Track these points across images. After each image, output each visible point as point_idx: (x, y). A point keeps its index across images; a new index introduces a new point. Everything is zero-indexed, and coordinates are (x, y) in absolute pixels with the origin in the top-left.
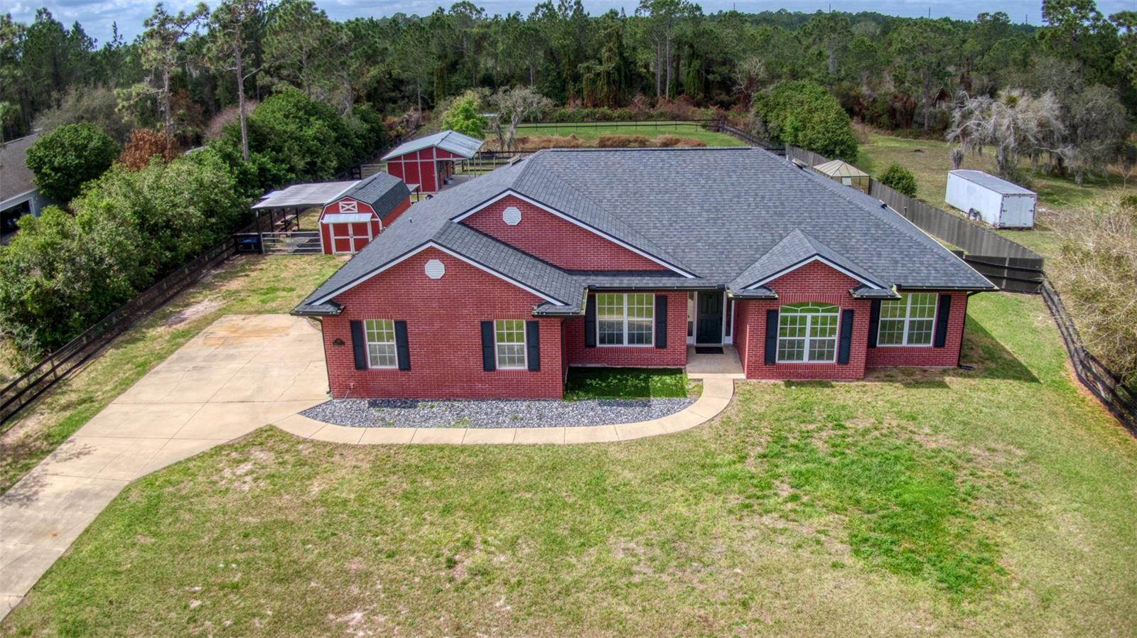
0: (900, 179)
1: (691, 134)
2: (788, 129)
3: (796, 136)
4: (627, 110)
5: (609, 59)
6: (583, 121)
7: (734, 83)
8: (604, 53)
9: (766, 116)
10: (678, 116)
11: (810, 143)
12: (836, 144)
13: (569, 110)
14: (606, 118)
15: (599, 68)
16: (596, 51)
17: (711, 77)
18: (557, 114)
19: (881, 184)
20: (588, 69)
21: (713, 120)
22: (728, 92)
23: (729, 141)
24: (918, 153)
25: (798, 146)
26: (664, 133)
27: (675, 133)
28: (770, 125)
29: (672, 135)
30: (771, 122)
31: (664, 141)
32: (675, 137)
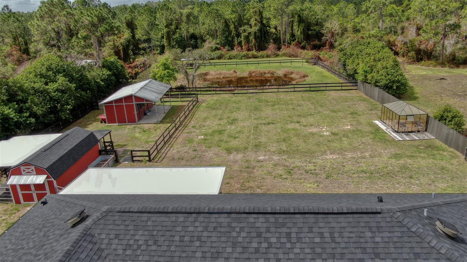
0: (453, 118)
1: (299, 67)
2: (360, 71)
3: (366, 76)
4: (265, 52)
5: (256, 25)
6: (241, 59)
7: (323, 35)
8: (253, 22)
9: (345, 61)
10: (292, 55)
11: (376, 82)
12: (394, 82)
13: (234, 53)
14: (255, 57)
15: (250, 30)
16: (249, 20)
17: (310, 32)
18: (228, 55)
19: (437, 121)
20: (245, 31)
21: (312, 59)
22: (320, 40)
23: (321, 72)
24: (443, 81)
25: (367, 83)
26: (284, 67)
27: (290, 67)
28: (348, 68)
29: (289, 69)
30: (348, 66)
31: (285, 73)
32: (290, 71)
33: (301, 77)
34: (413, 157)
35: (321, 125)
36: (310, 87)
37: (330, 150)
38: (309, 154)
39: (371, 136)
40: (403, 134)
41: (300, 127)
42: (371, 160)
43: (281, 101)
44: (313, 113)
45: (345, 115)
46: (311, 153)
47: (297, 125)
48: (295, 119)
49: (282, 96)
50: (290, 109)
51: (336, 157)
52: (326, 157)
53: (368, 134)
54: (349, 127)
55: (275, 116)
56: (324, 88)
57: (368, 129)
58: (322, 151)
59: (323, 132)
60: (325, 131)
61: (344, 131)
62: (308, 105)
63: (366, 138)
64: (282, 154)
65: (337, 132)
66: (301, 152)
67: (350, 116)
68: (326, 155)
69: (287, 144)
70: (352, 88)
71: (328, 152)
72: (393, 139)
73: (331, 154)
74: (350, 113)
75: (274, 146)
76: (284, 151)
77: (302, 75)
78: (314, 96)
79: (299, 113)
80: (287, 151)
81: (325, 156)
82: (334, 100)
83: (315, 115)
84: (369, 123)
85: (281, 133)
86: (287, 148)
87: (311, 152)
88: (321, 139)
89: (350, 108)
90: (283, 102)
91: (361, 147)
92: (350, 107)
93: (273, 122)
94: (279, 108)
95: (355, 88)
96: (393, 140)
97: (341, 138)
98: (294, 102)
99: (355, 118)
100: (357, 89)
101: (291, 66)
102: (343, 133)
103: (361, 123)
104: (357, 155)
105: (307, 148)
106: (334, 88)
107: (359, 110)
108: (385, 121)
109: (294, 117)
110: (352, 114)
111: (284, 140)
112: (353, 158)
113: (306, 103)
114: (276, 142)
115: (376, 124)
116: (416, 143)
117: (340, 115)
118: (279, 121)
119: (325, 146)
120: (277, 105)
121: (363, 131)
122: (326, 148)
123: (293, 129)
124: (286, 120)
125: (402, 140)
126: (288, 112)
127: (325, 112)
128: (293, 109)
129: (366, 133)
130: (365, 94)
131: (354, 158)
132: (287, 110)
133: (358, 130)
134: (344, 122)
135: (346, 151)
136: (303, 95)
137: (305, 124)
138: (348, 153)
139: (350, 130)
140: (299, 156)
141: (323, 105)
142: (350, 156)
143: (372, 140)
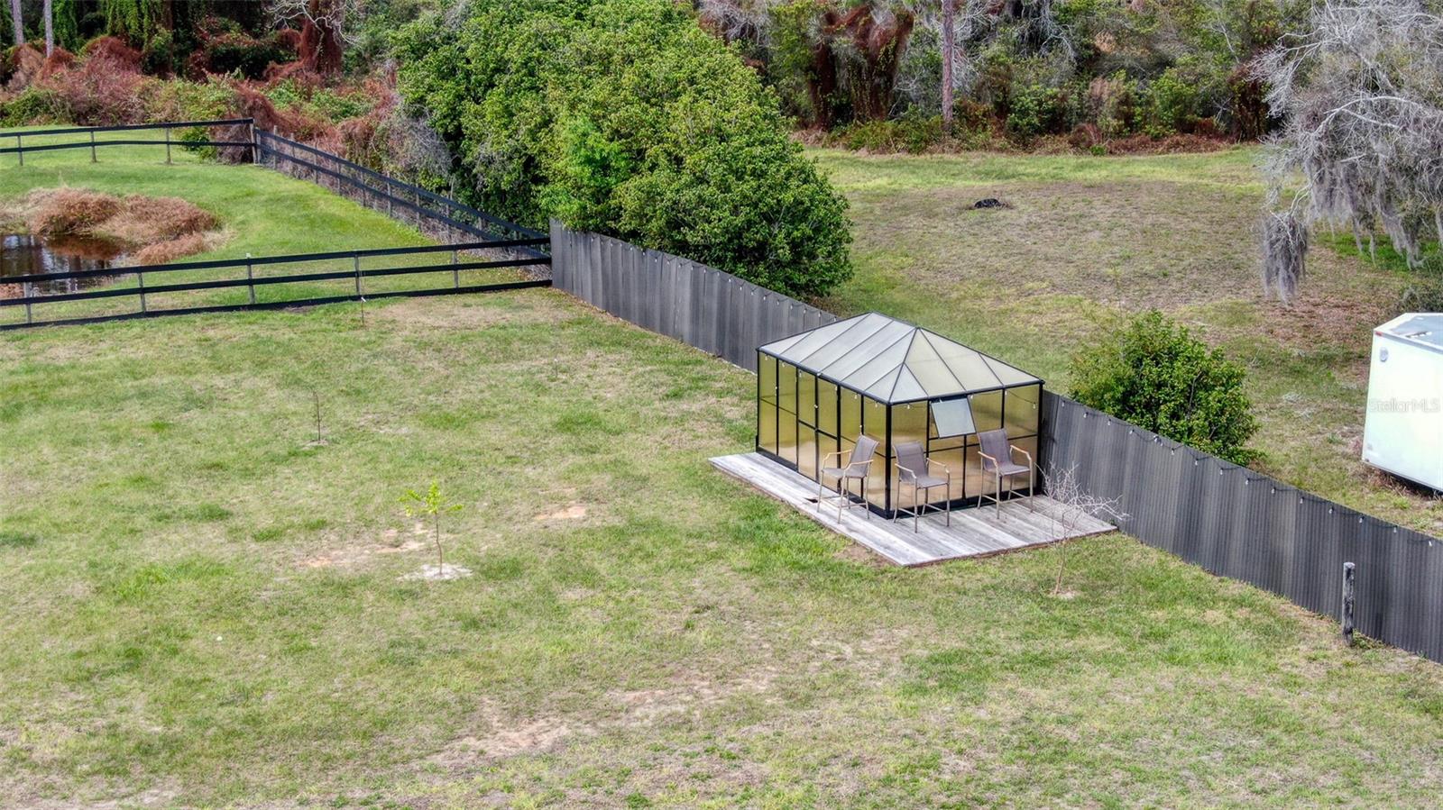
1: (153, 177)
2: (566, 163)
3: (602, 194)
9: (454, 114)
10: (96, 113)
11: (675, 224)
12: (773, 218)
19: (1105, 418)
21: (225, 123)
23: (299, 200)
24: (994, 213)
25: (614, 233)
26: (49, 177)
27: (91, 176)
28: (477, 152)
29: (84, 186)
30: (480, 139)
31: (56, 211)
32: (94, 198)
33: (176, 232)
34: (1044, 661)
35: (383, 520)
36: (250, 282)
37: (496, 685)
38: (350, 745)
39: (741, 556)
40: (923, 524)
41: (236, 547)
42: (806, 721)
43: (63, 383)
44: (309, 446)
45: (525, 440)
46: (366, 735)
47: (212, 533)
48: (187, 495)
49: (62, 349)
50: (138, 433)
51: (554, 733)
52: (480, 745)
53: (712, 546)
54: (577, 512)
55: (32, 486)
56: (347, 286)
57: (697, 511)
58: (444, 705)
59: (414, 565)
60: (421, 553)
61: (551, 541)
62: (256, 395)
63: (710, 571)
64: (138, 770)
65: (511, 553)
66: (288, 735)
67: (557, 440)
68: (482, 730)
69: (164, 690)
70: (513, 275)
71: (490, 708)
72: (879, 560)
73: (516, 714)
74: (556, 425)
75: (61, 719)
76: (146, 750)
77: (180, 218)
78: (285, 335)
79: (203, 454)
80: (173, 745)
81: (471, 741)
82: (429, 353)
83: (323, 458)
84: (690, 473)
85: (102, 605)
86: (169, 723)
87: (364, 724)
88: (409, 615)
89: (545, 391)
90: (76, 390)
91: (701, 636)
92: (540, 389)
93: (20, 529)
94: (54, 430)
95: (535, 273)
96: (881, 566)
97: (545, 590)
98: (156, 380)
99: (592, 450)
100: (547, 284)
101: (97, 168)
102: (551, 552)
103: (645, 479)
104: (698, 696)
105: (324, 699)
106: (407, 282)
107: (602, 400)
108: (788, 453)
109: (176, 483)
110: (567, 425)
111: (133, 659)
112: (676, 728)
113: (246, 385)
114: (67, 680)
115: (740, 479)
116: (1020, 572)
117: (494, 439)
118: (68, 517)
119: (457, 664)
120: (37, 407)
121: (673, 530)
122: (463, 679)
123: (185, 568)
124: (116, 507)
125: (928, 557)
126: (124, 449)
127: (386, 429)
128: (159, 426)
129: (700, 536)
130: (607, 308)
131: (685, 723)
132: (116, 440)
133: (644, 527)
134: (536, 485)
135: (609, 681)
136: (211, 333)
137: (266, 522)
138: (630, 696)
139: (591, 532)
140: (274, 768)
141: (361, 385)
142: (653, 713)
143: (755, 580)
